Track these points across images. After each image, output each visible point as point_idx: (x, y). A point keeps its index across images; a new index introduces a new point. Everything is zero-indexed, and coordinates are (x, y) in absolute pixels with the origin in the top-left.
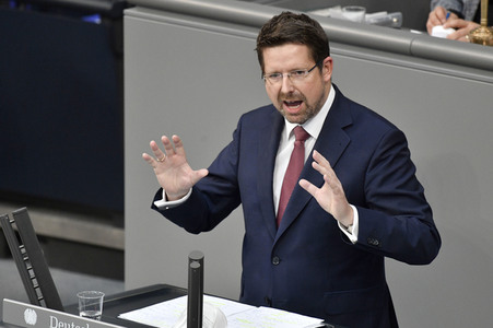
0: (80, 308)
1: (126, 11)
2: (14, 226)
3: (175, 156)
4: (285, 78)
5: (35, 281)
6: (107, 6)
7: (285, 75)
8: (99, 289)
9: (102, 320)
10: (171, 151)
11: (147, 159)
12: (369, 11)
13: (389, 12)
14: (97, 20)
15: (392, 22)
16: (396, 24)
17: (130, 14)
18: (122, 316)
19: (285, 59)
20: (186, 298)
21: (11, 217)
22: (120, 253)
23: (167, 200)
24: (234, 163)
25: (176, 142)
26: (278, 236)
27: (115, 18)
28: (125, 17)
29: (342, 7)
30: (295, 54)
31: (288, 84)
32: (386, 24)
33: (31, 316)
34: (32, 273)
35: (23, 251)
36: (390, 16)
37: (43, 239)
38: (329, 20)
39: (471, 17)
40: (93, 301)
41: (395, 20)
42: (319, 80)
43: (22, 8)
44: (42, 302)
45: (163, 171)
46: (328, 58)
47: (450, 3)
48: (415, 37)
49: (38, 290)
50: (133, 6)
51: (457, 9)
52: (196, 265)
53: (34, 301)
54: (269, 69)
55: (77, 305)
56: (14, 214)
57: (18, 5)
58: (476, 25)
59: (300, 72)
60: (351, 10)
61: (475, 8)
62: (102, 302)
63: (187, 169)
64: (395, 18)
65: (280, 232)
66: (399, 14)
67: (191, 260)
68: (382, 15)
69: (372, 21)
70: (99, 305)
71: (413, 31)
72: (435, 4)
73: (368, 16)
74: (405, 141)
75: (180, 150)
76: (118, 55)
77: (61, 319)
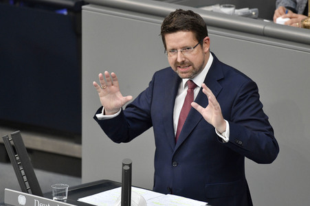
0: (53, 195)
1: (83, 7)
2: (12, 142)
3: (113, 87)
4: (179, 53)
5: (25, 177)
6: (71, 3)
7: (179, 50)
8: (65, 183)
9: (67, 202)
10: (110, 83)
11: (96, 86)
12: (238, 8)
13: (250, 8)
14: (65, 13)
15: (252, 14)
16: (254, 16)
17: (86, 9)
18: (80, 200)
19: (178, 41)
20: (120, 188)
21: (10, 136)
22: (79, 160)
23: (104, 114)
24: (149, 102)
25: (113, 77)
26: (176, 148)
27: (76, 11)
28: (83, 11)
29: (220, 5)
30: (185, 37)
31: (181, 56)
32: (248, 16)
33: (22, 199)
34: (23, 172)
35: (18, 158)
36: (250, 11)
37: (30, 151)
38: (212, 13)
39: (301, 12)
40: (62, 190)
41: (254, 13)
42: (201, 52)
43: (18, 5)
44: (30, 191)
45: (105, 95)
46: (207, 38)
47: (288, 3)
48: (266, 24)
49: (27, 183)
50: (88, 4)
51: (292, 7)
52: (127, 168)
53: (24, 190)
54: (169, 47)
55: (52, 193)
56: (12, 135)
57: (15, 3)
58: (305, 17)
59: (188, 49)
60: (226, 7)
61: (305, 5)
62: (67, 191)
63: (119, 95)
64: (254, 12)
65: (178, 146)
66: (256, 9)
67: (124, 165)
68: (246, 10)
69: (239, 14)
70: (65, 193)
71: (265, 20)
72: (278, 3)
73: (236, 11)
74: (257, 88)
75: (116, 83)
76: (78, 35)
77: (41, 201)
